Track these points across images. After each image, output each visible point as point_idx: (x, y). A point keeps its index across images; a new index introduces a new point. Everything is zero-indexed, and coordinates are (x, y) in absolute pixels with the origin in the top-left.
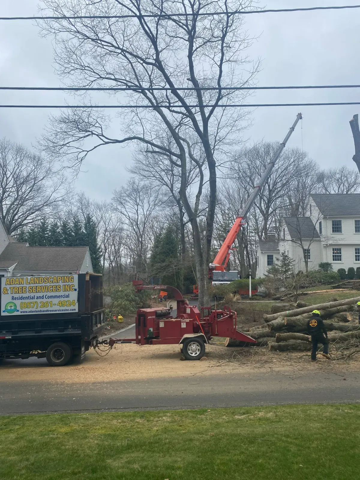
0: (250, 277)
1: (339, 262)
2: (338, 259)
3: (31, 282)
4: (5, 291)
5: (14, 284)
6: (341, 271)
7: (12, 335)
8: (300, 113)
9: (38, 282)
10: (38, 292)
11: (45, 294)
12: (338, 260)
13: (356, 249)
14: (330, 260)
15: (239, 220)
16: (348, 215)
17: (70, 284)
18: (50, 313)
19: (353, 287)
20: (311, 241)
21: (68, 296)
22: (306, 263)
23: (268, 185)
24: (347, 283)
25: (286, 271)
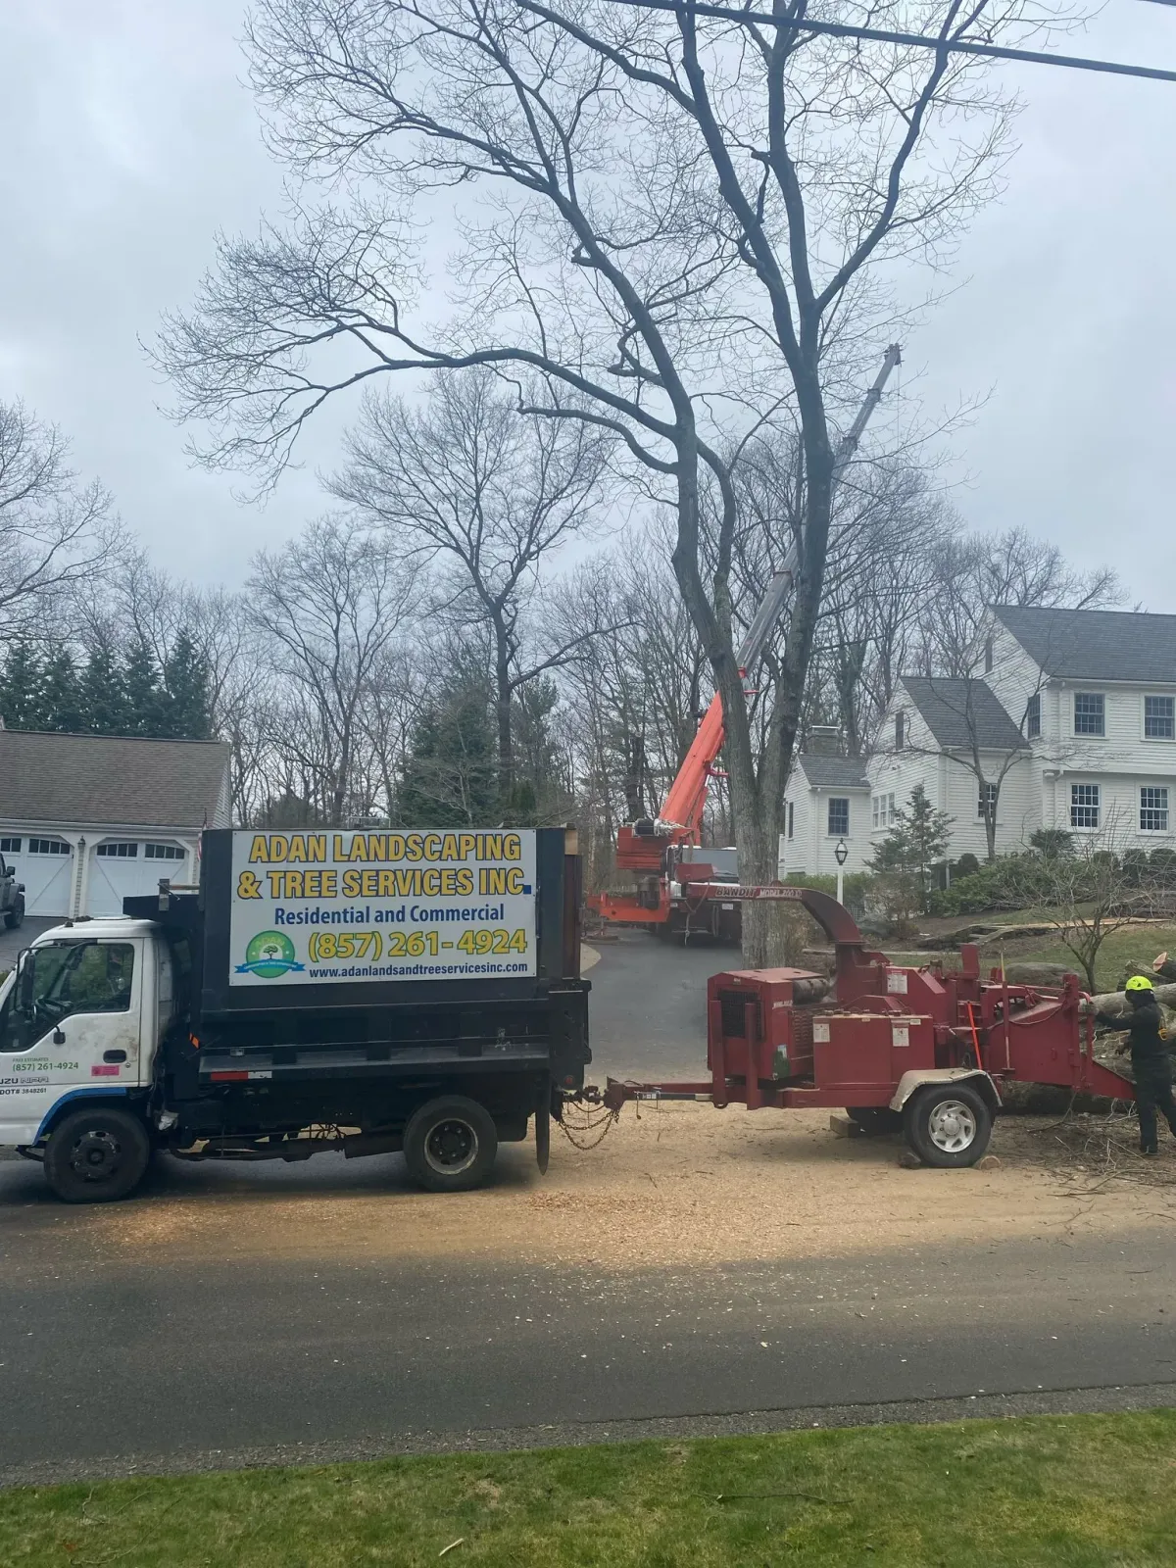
1: (1091, 829)
2: (1088, 820)
3: (355, 852)
4: (249, 888)
5: (286, 859)
6: (1105, 860)
7: (275, 1063)
9: (382, 856)
10: (381, 892)
11: (409, 902)
12: (1088, 825)
13: (1143, 792)
14: (1063, 823)
16: (1126, 679)
17: (507, 865)
18: (427, 977)
20: (1009, 756)
21: (497, 914)
22: (991, 829)
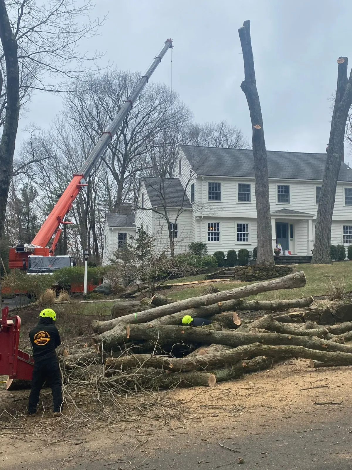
0: (86, 262)
1: (216, 242)
2: (215, 238)
6: (219, 255)
8: (170, 40)
12: (215, 240)
13: (238, 225)
14: (204, 240)
15: (77, 179)
16: (230, 176)
19: (234, 276)
20: (179, 211)
22: (172, 243)
23: (124, 135)
24: (227, 270)
25: (144, 255)
